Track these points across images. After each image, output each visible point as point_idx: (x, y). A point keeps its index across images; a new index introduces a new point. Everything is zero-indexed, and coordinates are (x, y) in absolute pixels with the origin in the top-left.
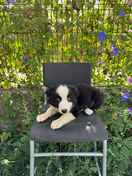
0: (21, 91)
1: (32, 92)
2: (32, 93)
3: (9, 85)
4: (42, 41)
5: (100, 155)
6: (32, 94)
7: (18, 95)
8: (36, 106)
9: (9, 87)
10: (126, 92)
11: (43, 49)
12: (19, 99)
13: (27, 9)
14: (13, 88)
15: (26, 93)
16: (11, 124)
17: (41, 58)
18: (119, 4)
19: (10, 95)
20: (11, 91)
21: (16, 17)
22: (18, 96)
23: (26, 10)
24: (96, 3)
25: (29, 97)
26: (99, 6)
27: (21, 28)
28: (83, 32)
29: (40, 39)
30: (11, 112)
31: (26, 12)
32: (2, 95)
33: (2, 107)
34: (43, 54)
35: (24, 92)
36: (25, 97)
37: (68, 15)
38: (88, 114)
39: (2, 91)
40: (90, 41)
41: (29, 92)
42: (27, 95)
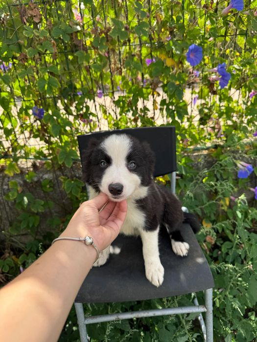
0: (41, 175)
1: (63, 177)
3: (17, 167)
5: (201, 310)
6: (62, 180)
7: (37, 182)
9: (17, 171)
11: (72, 87)
12: (39, 190)
14: (23, 170)
15: (51, 178)
19: (21, 185)
20: (20, 178)
21: (5, 22)
22: (37, 184)
23: (23, 5)
25: (57, 185)
27: (20, 47)
31: (23, 8)
32: (5, 185)
33: (10, 208)
34: (74, 95)
35: (46, 176)
36: (50, 187)
39: (3, 179)
40: (169, 62)
41: (56, 175)
42: (53, 181)
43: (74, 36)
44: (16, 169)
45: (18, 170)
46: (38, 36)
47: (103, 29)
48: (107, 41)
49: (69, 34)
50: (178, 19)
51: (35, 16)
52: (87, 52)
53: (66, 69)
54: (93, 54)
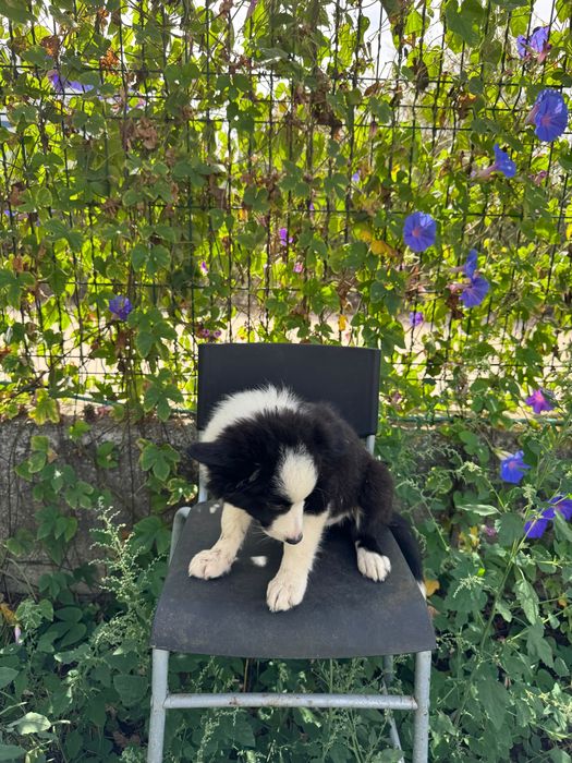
0: (99, 433)
1: (144, 440)
2: (141, 442)
3: (55, 410)
4: (191, 238)
5: (405, 703)
6: (141, 446)
7: (87, 447)
8: (155, 493)
9: (55, 418)
11: (192, 271)
12: (88, 464)
14: (65, 420)
15: (119, 443)
16: (52, 564)
17: (183, 301)
18: (494, 109)
19: (54, 448)
20: (56, 433)
21: (91, 143)
22: (87, 451)
24: (403, 102)
25: (127, 457)
26: (414, 114)
27: (108, 187)
28: (351, 209)
29: (180, 232)
30: (58, 517)
31: (129, 124)
32: (21, 446)
33: (20, 496)
34: (193, 287)
35: (109, 437)
36: (113, 459)
37: (294, 143)
39: (20, 432)
40: (376, 248)
41: (129, 437)
42: (120, 448)
43: (211, 181)
44: (52, 413)
45: (57, 416)
46: (149, 172)
47: (265, 177)
48: (269, 198)
49: (202, 175)
50: (401, 175)
51: (148, 139)
52: (229, 212)
53: (187, 238)
54: (241, 216)
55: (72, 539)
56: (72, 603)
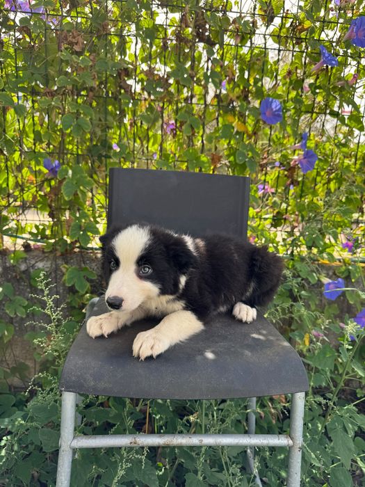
0: (33, 262)
1: (66, 266)
2: (64, 267)
4: (106, 120)
5: (282, 441)
6: (64, 270)
7: (24, 272)
8: (74, 308)
10: (334, 276)
11: (106, 145)
12: (24, 286)
13: (66, 29)
14: (7, 252)
15: (48, 269)
17: (99, 167)
18: (319, 40)
21: (35, 47)
22: (24, 276)
23: (65, 31)
24: (257, 31)
25: (53, 281)
26: (265, 39)
27: (47, 81)
28: (221, 104)
29: (99, 116)
31: (64, 34)
34: (106, 156)
35: (40, 265)
37: (182, 54)
38: (244, 320)
40: (240, 127)
41: (56, 265)
50: (256, 80)
51: (76, 44)
53: (103, 120)
55: (9, 341)
56: (8, 392)
